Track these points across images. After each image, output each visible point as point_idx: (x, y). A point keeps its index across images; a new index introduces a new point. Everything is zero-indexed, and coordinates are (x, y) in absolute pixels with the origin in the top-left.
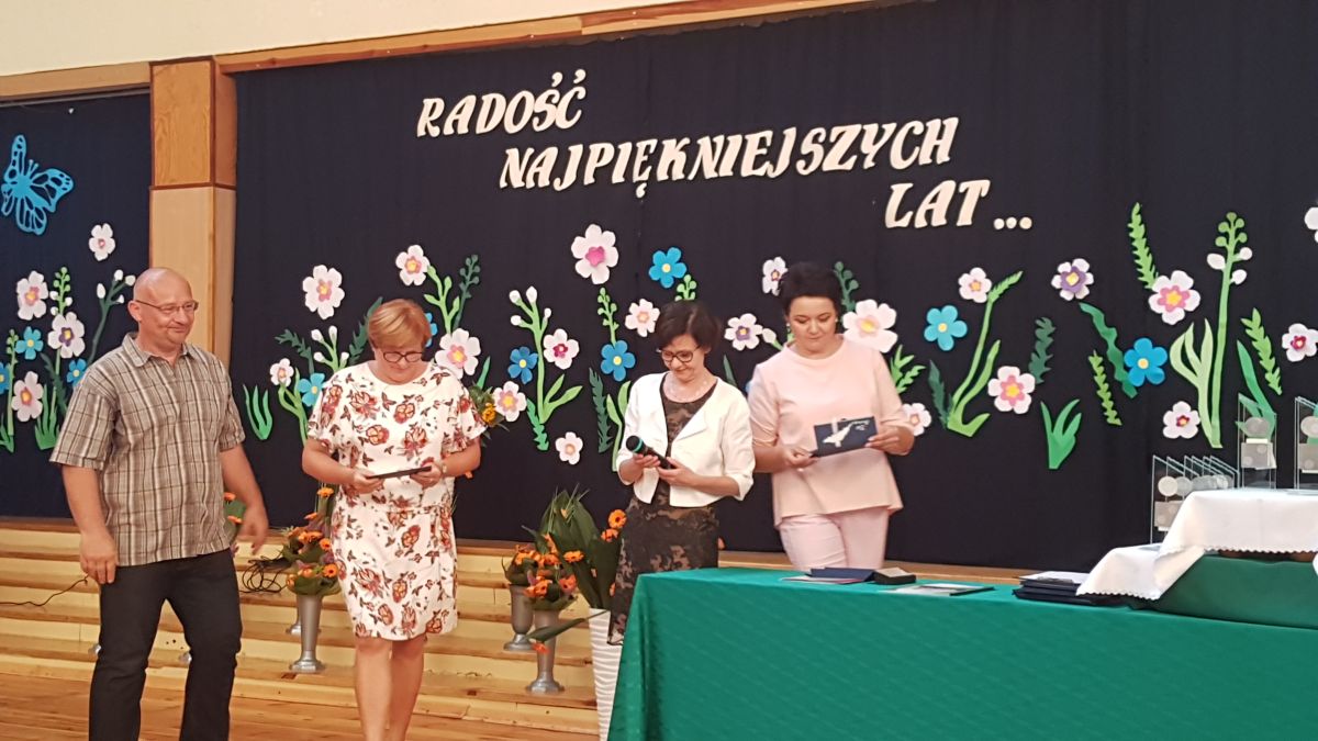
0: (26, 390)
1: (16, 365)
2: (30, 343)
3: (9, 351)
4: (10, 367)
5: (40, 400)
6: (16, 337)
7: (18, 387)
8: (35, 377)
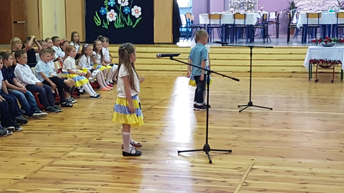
0: (112, 14)
1: (108, 8)
2: (112, 3)
3: (105, 4)
5: (116, 16)
6: (107, 1)
7: (108, 13)
8: (114, 11)
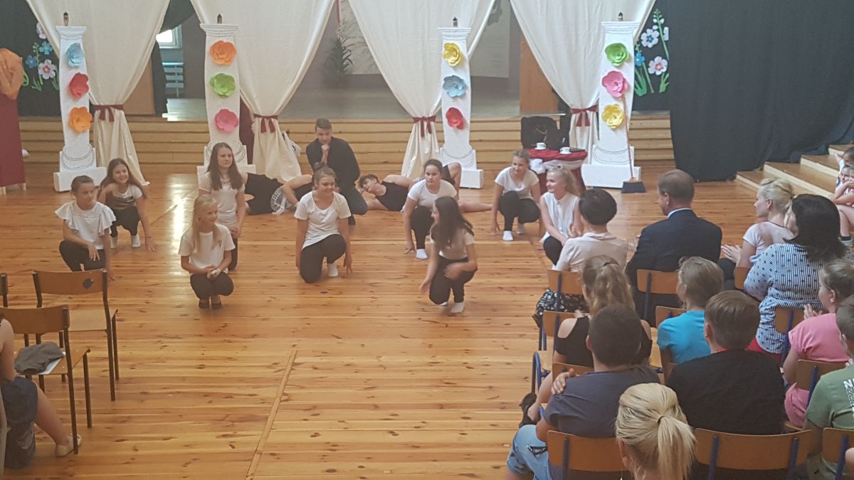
0: (47, 67)
1: (39, 58)
2: (46, 48)
3: (34, 51)
4: (37, 58)
5: (55, 71)
6: (38, 46)
7: (41, 65)
8: (50, 62)
